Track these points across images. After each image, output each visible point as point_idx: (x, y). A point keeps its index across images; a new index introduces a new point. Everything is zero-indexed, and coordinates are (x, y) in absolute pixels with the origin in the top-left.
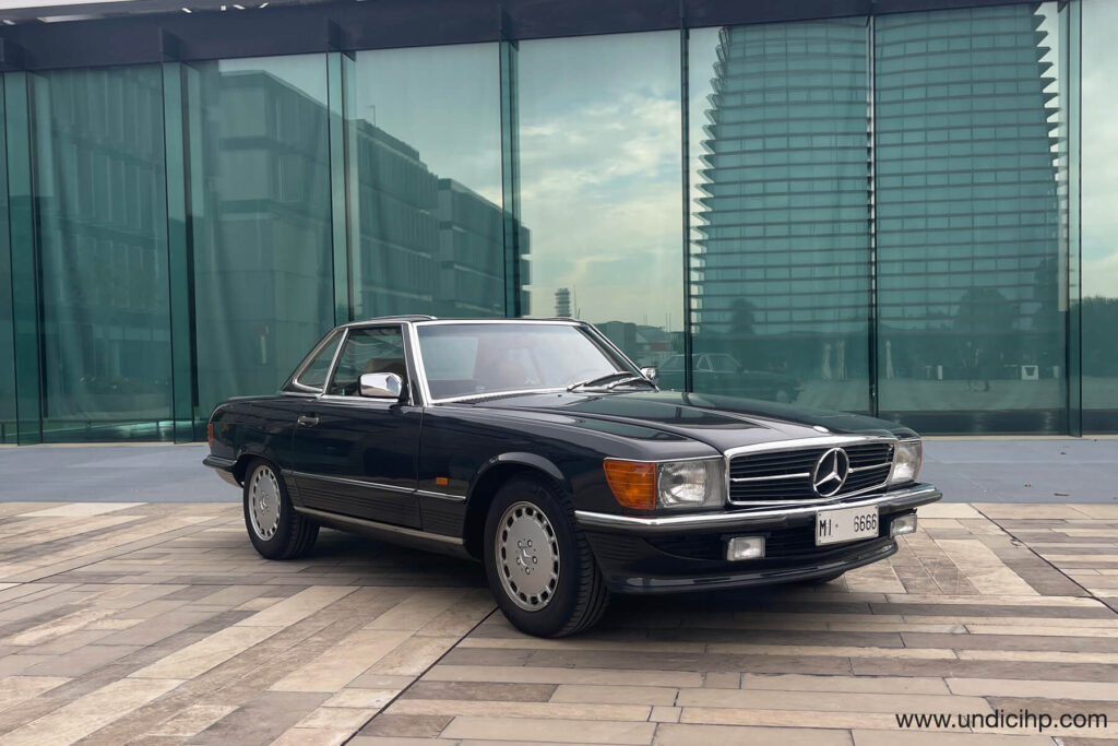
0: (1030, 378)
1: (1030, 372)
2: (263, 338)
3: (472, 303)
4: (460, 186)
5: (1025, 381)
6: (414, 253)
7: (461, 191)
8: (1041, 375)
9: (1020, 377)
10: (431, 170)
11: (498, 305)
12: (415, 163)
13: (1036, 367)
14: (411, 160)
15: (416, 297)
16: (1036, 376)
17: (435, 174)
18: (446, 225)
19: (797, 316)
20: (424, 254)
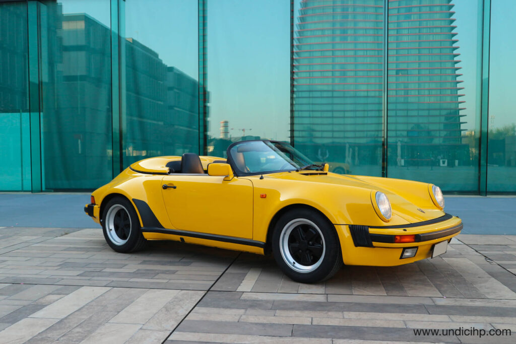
0: (444, 165)
1: (444, 163)
2: (79, 141)
3: (182, 126)
4: (177, 70)
5: (442, 167)
6: (154, 101)
7: (178, 72)
8: (448, 165)
9: (439, 165)
10: (164, 62)
11: (194, 127)
12: (156, 59)
13: (446, 161)
14: (154, 58)
15: (155, 122)
16: (446, 164)
17: (166, 64)
18: (170, 89)
19: (336, 134)
20: (159, 102)
